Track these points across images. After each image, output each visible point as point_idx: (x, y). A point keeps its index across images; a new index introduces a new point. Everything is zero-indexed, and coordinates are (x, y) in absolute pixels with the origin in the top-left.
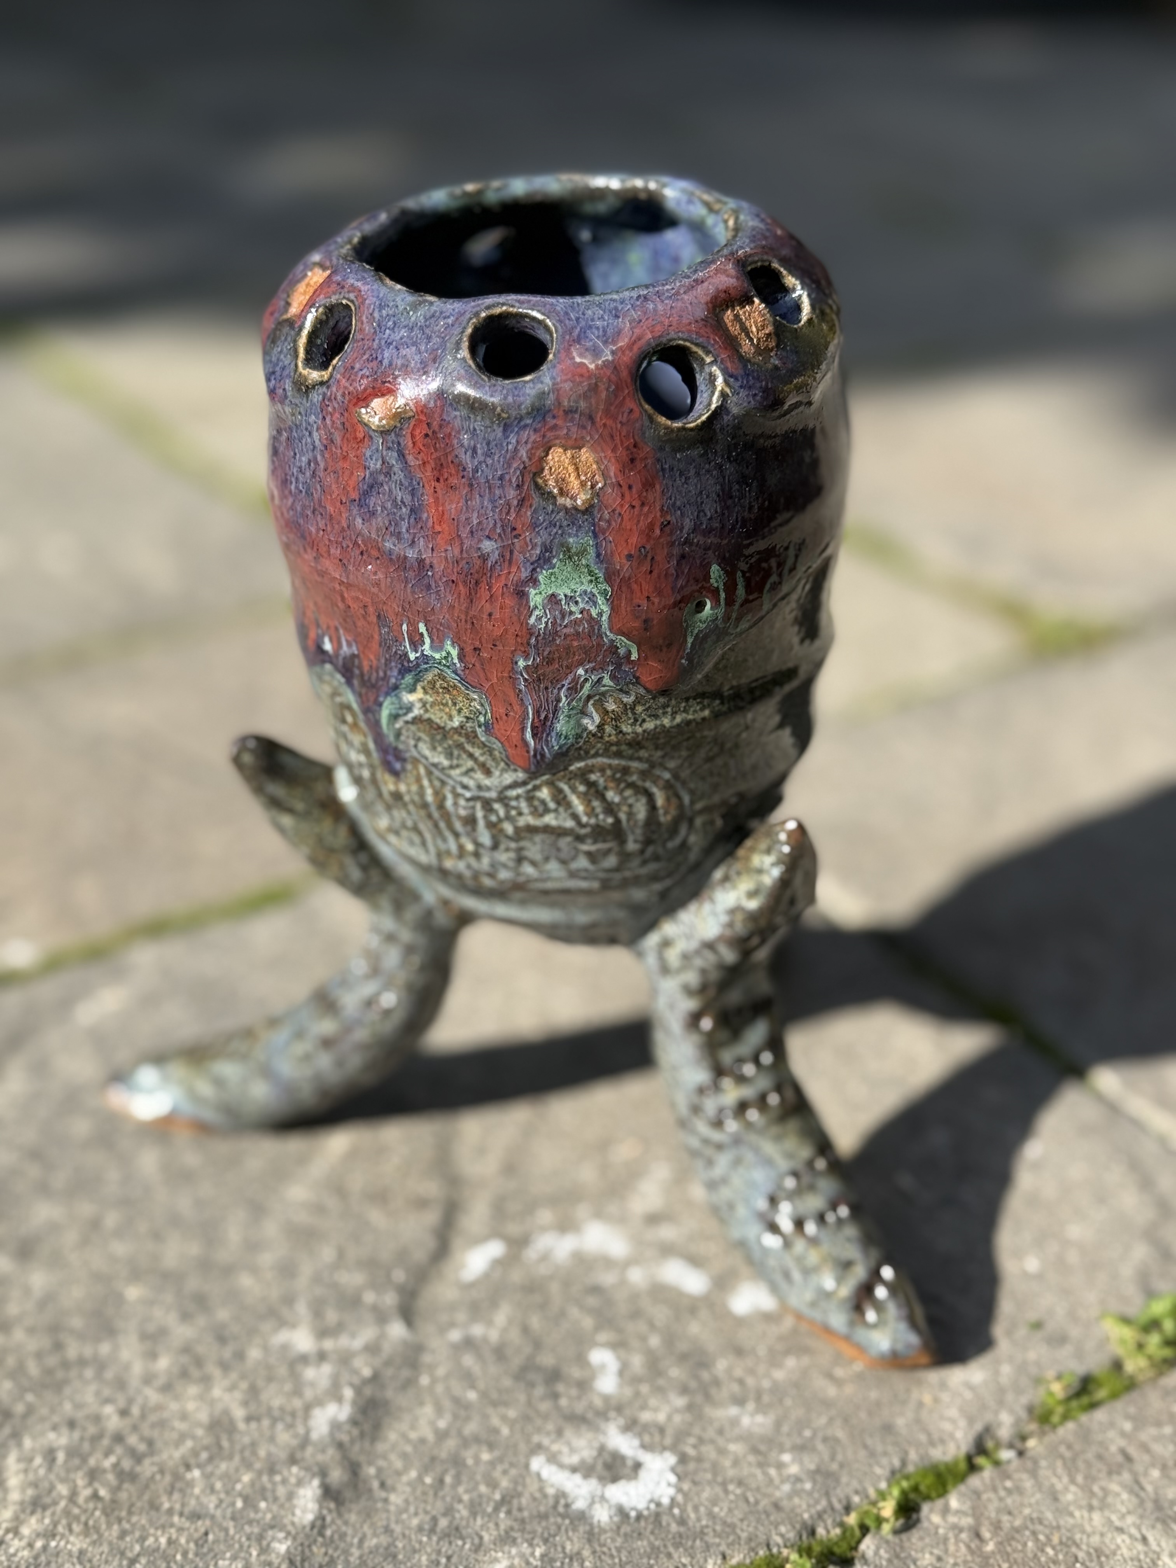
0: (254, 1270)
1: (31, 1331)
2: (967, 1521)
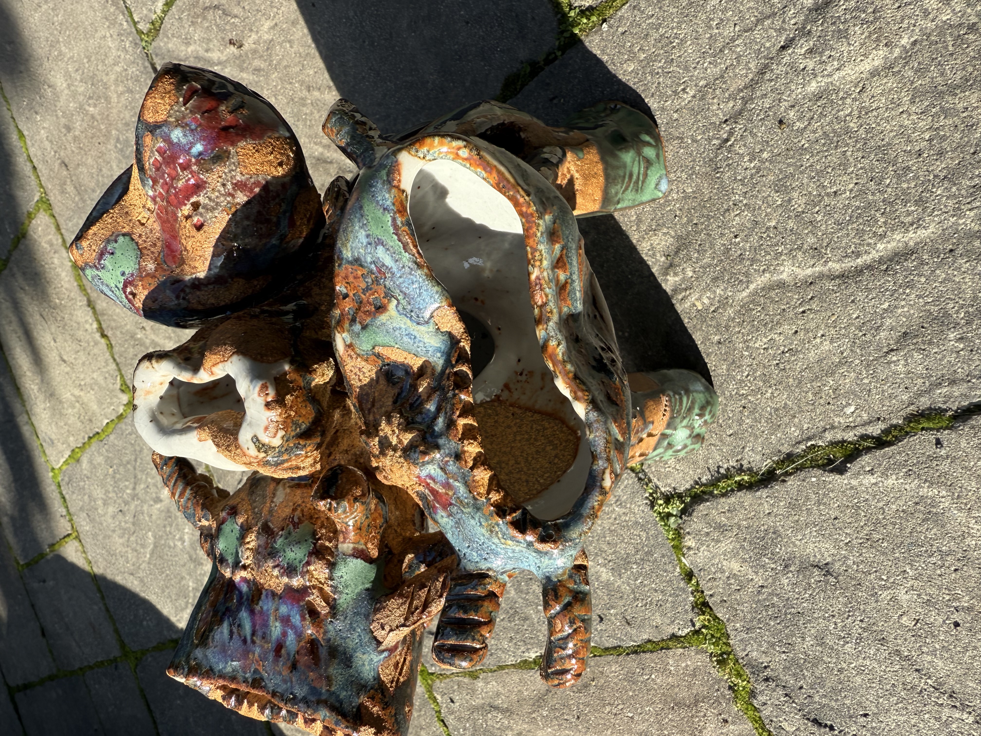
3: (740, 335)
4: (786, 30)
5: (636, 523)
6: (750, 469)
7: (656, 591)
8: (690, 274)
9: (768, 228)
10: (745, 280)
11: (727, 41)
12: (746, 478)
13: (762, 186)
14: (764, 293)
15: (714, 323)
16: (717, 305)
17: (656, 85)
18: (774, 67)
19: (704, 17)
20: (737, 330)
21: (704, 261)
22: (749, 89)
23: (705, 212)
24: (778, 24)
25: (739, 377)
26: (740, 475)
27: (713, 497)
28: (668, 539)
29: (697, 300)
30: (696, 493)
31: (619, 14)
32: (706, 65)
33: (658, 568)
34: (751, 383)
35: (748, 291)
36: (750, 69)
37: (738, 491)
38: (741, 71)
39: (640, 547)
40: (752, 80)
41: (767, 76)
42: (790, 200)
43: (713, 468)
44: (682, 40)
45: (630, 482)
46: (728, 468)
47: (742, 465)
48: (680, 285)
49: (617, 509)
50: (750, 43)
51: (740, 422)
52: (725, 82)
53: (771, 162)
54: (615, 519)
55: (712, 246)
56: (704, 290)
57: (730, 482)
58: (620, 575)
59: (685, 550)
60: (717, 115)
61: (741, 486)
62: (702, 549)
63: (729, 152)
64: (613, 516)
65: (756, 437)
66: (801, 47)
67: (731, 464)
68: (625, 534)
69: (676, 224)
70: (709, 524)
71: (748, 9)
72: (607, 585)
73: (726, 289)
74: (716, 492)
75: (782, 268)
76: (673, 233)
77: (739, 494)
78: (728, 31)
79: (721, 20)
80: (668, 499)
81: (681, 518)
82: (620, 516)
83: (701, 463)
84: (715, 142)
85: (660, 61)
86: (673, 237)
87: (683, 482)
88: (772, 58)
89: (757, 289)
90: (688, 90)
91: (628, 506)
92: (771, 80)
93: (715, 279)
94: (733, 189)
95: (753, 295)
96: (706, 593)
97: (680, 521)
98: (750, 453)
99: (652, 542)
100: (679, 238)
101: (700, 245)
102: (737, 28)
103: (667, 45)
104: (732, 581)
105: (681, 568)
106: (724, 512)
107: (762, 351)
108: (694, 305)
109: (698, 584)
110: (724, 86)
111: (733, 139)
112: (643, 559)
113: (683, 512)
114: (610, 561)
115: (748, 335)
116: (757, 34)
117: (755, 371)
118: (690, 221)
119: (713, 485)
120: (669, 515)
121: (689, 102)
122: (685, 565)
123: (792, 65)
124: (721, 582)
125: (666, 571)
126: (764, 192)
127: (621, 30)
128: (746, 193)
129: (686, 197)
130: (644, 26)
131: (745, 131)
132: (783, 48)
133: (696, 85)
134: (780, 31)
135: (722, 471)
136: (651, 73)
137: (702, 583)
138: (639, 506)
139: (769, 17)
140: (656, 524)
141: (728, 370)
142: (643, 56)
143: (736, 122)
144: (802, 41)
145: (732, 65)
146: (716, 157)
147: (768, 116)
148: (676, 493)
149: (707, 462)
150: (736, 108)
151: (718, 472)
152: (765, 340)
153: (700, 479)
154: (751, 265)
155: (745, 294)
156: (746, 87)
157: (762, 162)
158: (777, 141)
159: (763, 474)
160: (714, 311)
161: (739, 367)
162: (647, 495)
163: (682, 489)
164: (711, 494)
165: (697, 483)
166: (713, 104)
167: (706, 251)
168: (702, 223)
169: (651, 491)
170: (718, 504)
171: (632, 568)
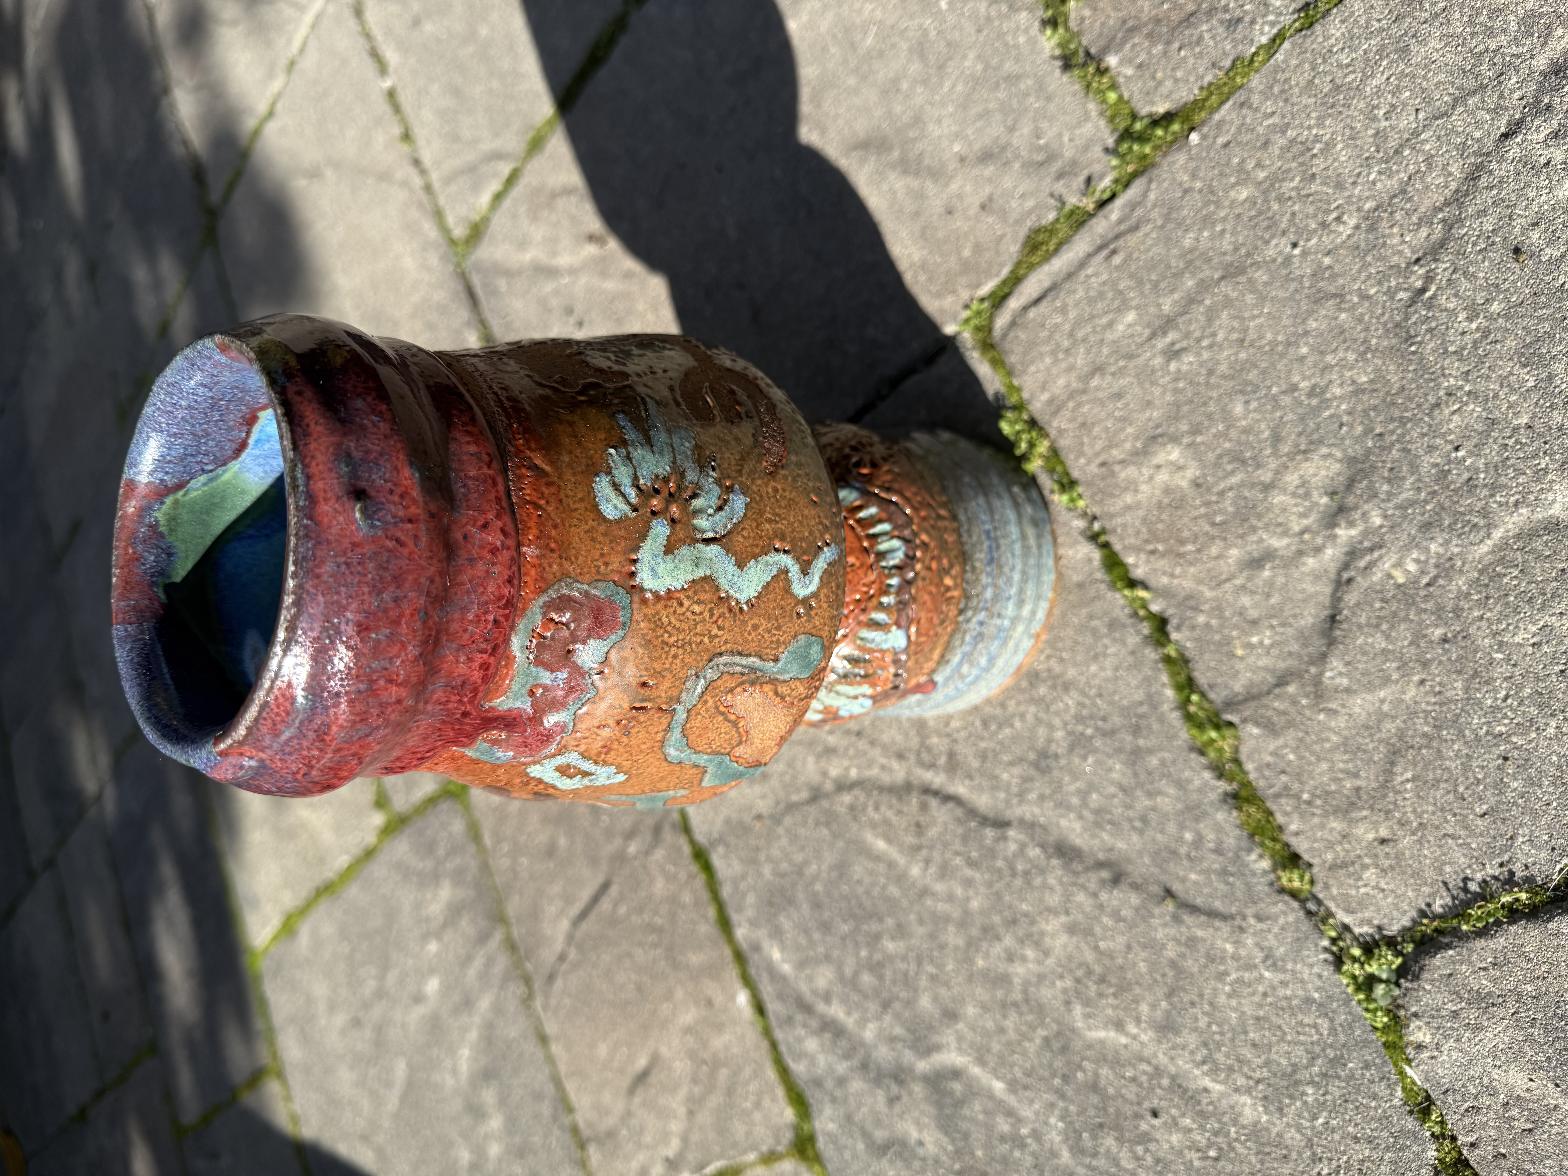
0: (968, 899)
1: (1005, 1017)
2: (1143, 556)
3: (1484, 624)
4: (1507, 109)
5: (1308, 1000)
6: (1530, 880)
7: (1356, 1139)
8: (1377, 521)
9: (1516, 429)
10: (1482, 523)
11: (1406, 136)
12: (1523, 896)
13: (1496, 359)
14: (1520, 544)
15: (1430, 605)
16: (1433, 572)
17: (1288, 216)
18: (1494, 166)
19: (1362, 105)
20: (1476, 614)
21: (1404, 496)
22: (1454, 206)
23: (1397, 413)
24: (1491, 100)
25: (1489, 702)
26: (1510, 891)
27: (1460, 939)
28: (1376, 1029)
29: (1394, 566)
30: (1424, 935)
31: (1217, 117)
32: (1372, 177)
33: (1358, 1091)
34: (1514, 711)
35: (1489, 542)
36: (1450, 174)
37: (1509, 923)
38: (1435, 178)
39: (1317, 1049)
40: (1457, 191)
41: (1483, 182)
42: (1550, 378)
43: (1454, 881)
44: (1327, 144)
45: (1291, 919)
46: (1484, 881)
47: (1512, 873)
48: (1361, 542)
49: (1267, 974)
50: (1447, 135)
51: (1500, 786)
52: (1410, 199)
53: (1507, 317)
54: (1265, 995)
55: (1414, 468)
56: (1406, 548)
57: (1491, 906)
58: (1280, 1110)
59: (1410, 1051)
60: (1401, 253)
61: (1514, 914)
62: (1446, 1047)
63: (1429, 309)
64: (1261, 989)
65: (1535, 816)
66: (1537, 130)
67: (1491, 872)
68: (1286, 1021)
69: (1343, 439)
70: (1457, 993)
71: (1437, 85)
72: (1256, 1132)
73: (1447, 542)
74: (1465, 927)
75: (1551, 496)
76: (1339, 454)
77: (1513, 928)
78: (1406, 121)
79: (1393, 106)
80: (1369, 948)
81: (1398, 985)
82: (1274, 989)
83: (1430, 874)
84: (1402, 295)
85: (1292, 179)
86: (1340, 461)
87: (1395, 913)
88: (1488, 154)
89: (1507, 538)
90: (1345, 218)
91: (1289, 966)
92: (1490, 188)
93: (1426, 527)
94: (1443, 368)
95: (1500, 550)
96: (1462, 1139)
97: (1396, 992)
98: (1526, 848)
99: (1342, 1038)
100: (1351, 461)
101: (1392, 469)
102: (1421, 115)
103: (1302, 154)
104: (1515, 1112)
105: (1404, 1089)
106: (1484, 969)
107: (1530, 650)
108: (1389, 576)
109: (1442, 1123)
110: (1408, 206)
111: (1433, 288)
112: (1325, 1075)
113: (1402, 972)
114: (1258, 1082)
115: (1499, 621)
116: (1457, 119)
117: (1520, 687)
118: (1368, 431)
119: (1457, 916)
120: (1371, 980)
121: (1349, 236)
122: (1414, 1083)
123: (1524, 161)
124: (1492, 1115)
125: (1374, 1097)
126: (1501, 367)
127: (1221, 140)
128: (1467, 373)
129: (1358, 391)
130: (1260, 130)
131: (1454, 272)
132: (1506, 136)
133: (1359, 210)
134: (1496, 111)
135: (1473, 887)
136: (1280, 199)
137: (1451, 1119)
138: (1311, 966)
139: (1475, 92)
140: (1347, 1001)
141: (1467, 690)
142: (1262, 175)
143: (1436, 260)
144: (1537, 122)
145: (1418, 172)
146: (1406, 319)
147: (1493, 244)
148: (1384, 937)
149: (1441, 872)
150: (1433, 238)
151: (1465, 890)
152: (1534, 629)
153: (1429, 905)
154: (1492, 496)
155: (1484, 548)
156: (1447, 203)
157: (1491, 318)
158: (1514, 282)
159: (1556, 888)
160: (1429, 585)
161: (1487, 683)
162: (1326, 943)
163: (1393, 929)
164: (1455, 932)
165: (1423, 914)
166: (1391, 235)
167: (1404, 478)
168: (1393, 432)
169: (1333, 934)
170: (1470, 950)
171: (1304, 1094)
